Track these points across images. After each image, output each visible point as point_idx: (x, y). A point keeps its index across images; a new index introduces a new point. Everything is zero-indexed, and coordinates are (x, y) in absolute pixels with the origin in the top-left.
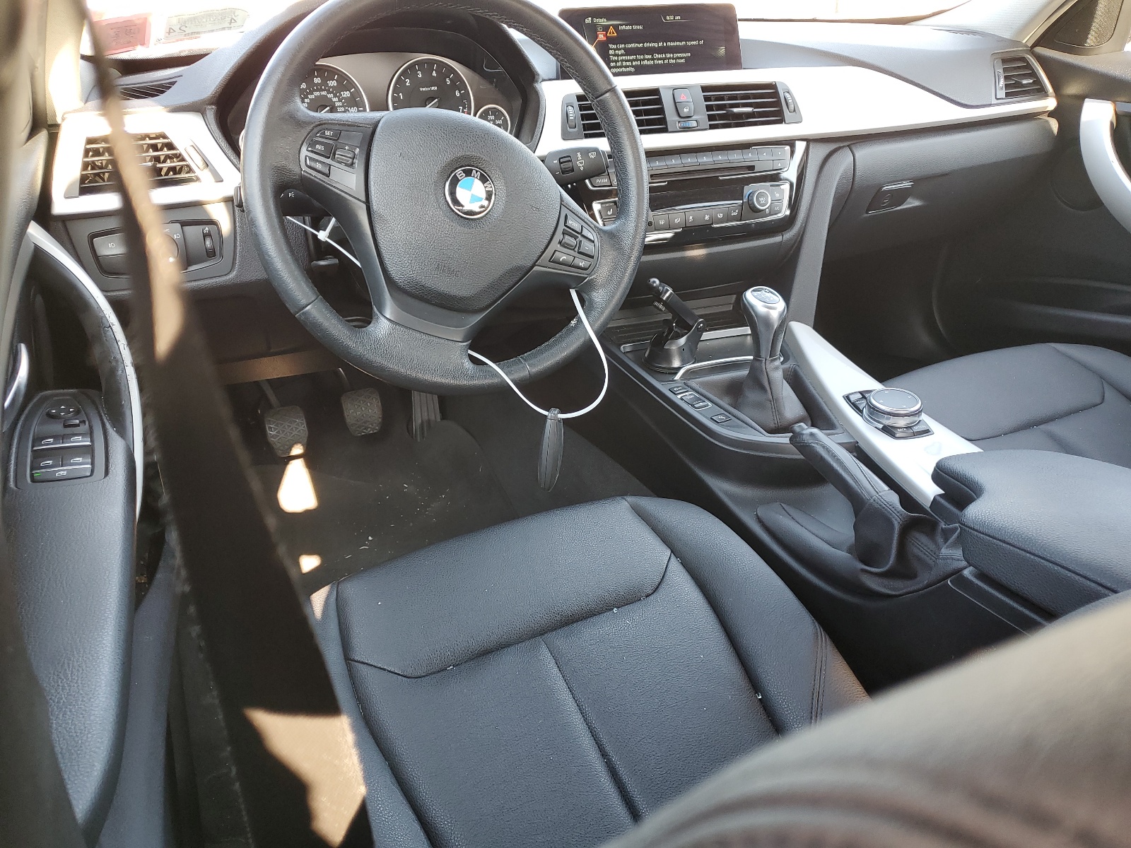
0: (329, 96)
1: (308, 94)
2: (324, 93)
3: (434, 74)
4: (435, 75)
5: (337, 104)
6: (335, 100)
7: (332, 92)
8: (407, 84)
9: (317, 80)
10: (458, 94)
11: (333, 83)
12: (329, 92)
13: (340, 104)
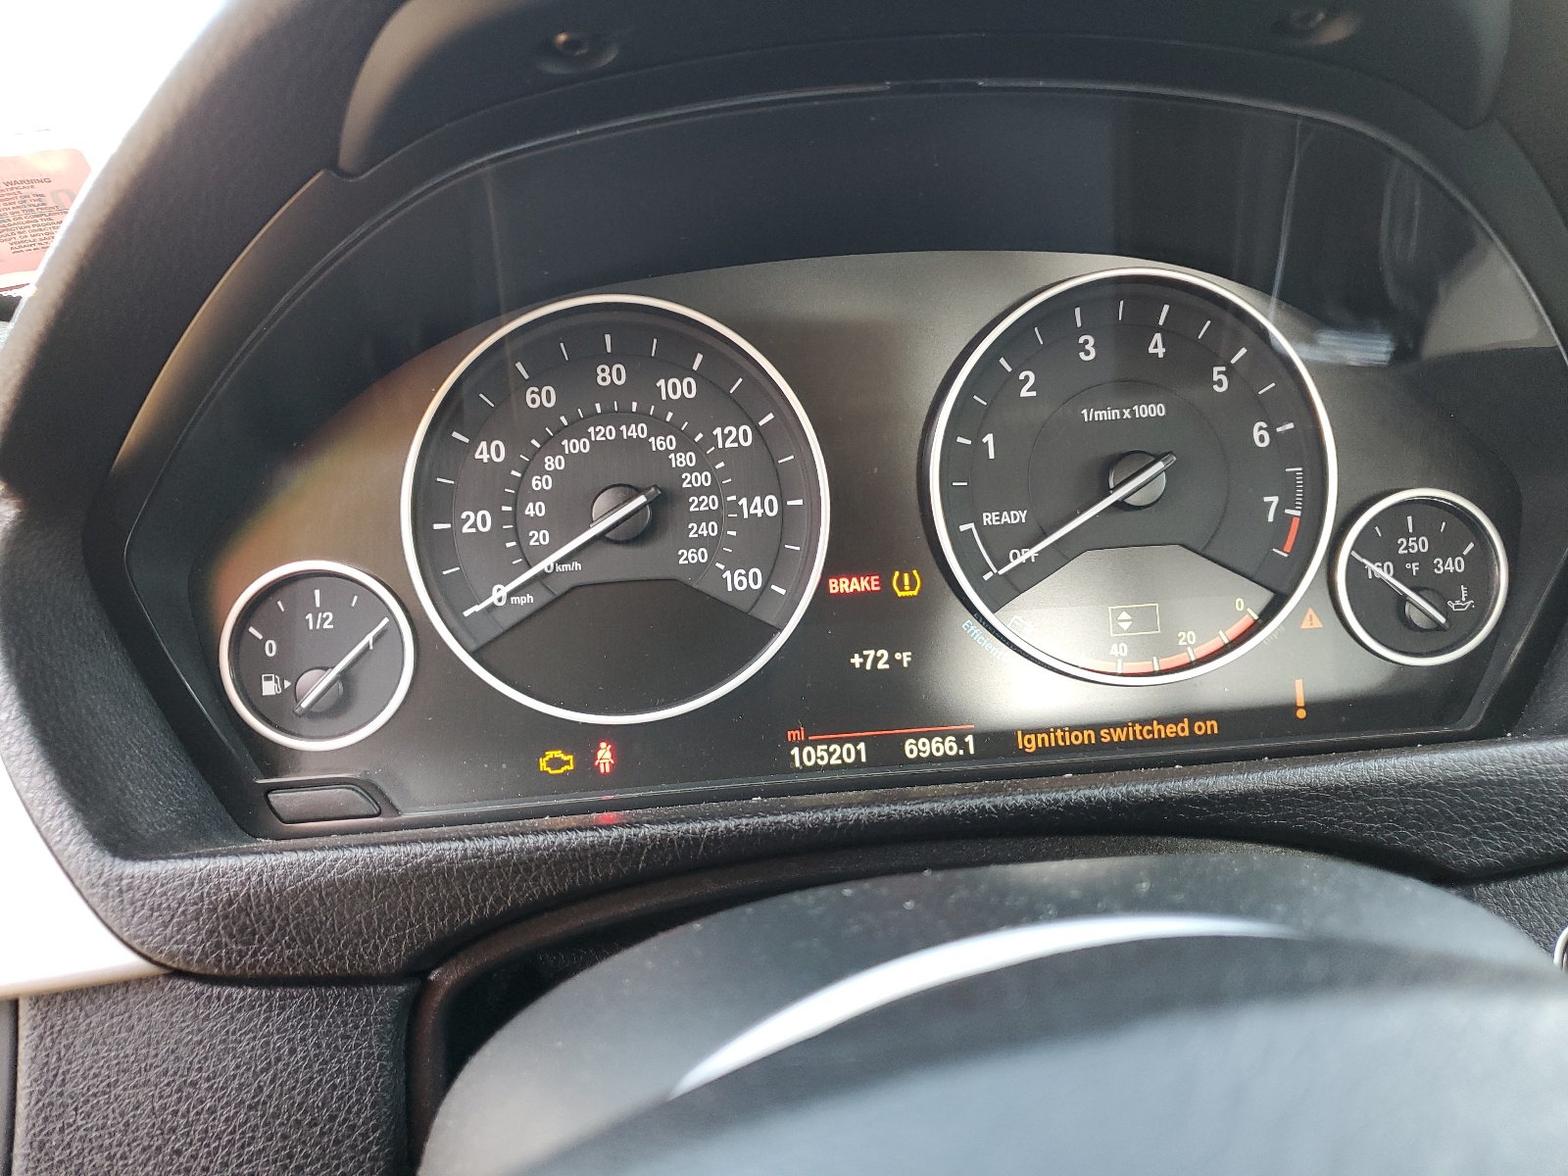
0: (658, 443)
1: (561, 432)
2: (636, 431)
3: (1157, 347)
4: (1161, 351)
5: (689, 480)
6: (681, 460)
7: (672, 428)
8: (1024, 393)
9: (610, 375)
10: (1260, 436)
11: (678, 388)
12: (658, 427)
13: (703, 479)
